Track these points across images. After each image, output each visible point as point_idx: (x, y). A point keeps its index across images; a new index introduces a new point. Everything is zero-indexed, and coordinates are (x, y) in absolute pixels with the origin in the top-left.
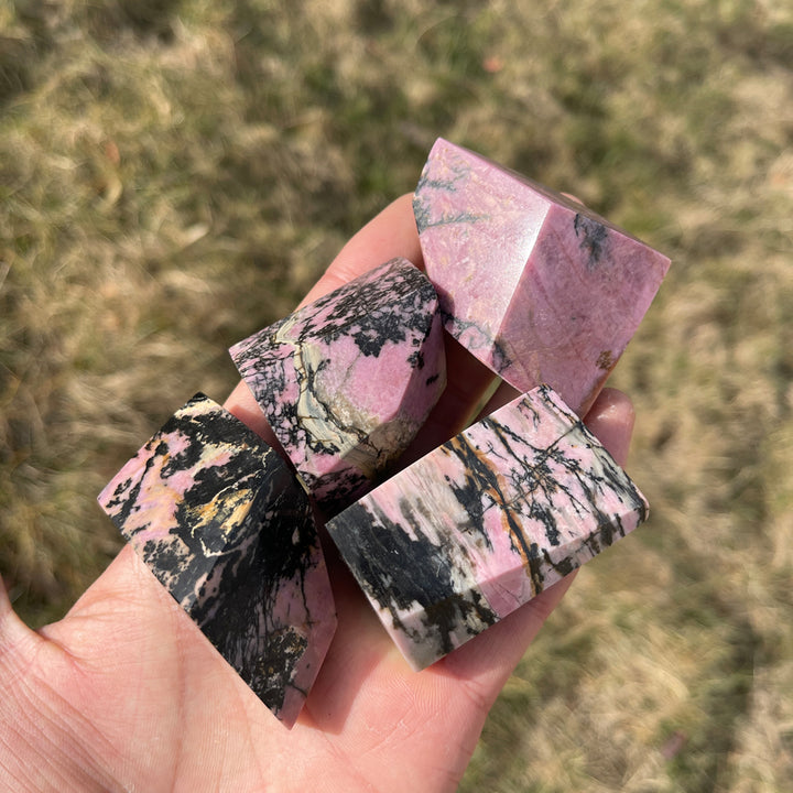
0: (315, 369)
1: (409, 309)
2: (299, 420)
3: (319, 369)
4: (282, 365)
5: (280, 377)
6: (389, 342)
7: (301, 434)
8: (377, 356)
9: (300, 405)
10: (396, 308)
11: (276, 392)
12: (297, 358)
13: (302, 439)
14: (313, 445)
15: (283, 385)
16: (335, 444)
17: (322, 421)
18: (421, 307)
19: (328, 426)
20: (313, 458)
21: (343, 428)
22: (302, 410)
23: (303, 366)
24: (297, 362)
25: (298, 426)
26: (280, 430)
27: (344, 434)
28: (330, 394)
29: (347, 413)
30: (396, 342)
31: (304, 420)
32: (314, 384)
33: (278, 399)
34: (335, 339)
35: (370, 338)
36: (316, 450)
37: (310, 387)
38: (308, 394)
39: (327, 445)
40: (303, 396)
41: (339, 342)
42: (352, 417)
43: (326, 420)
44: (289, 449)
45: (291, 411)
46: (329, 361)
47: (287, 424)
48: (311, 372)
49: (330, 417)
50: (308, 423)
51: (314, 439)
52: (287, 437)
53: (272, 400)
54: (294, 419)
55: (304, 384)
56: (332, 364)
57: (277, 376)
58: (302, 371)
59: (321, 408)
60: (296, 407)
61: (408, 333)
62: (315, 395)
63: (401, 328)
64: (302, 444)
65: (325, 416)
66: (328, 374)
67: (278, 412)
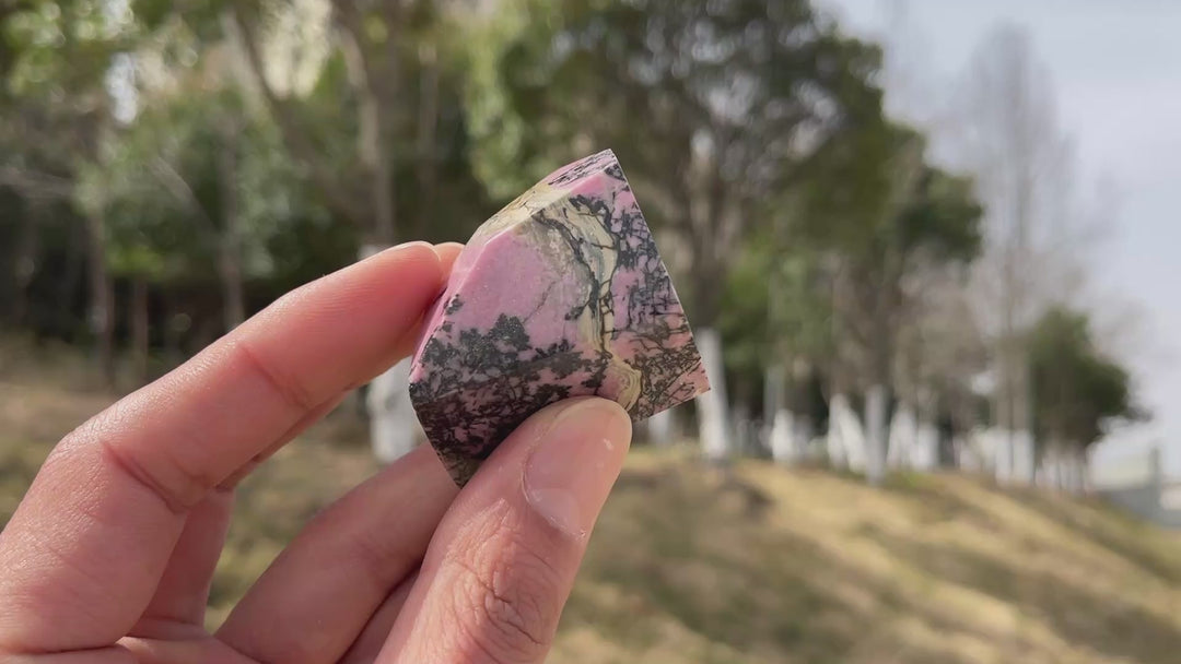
0: (587, 310)
1: (448, 374)
2: (616, 247)
3: (581, 309)
4: (630, 321)
5: (634, 306)
6: (482, 332)
7: (617, 228)
8: (502, 318)
9: (613, 265)
10: (466, 378)
11: (642, 286)
12: (609, 327)
13: (617, 220)
14: (603, 211)
15: (632, 295)
16: (574, 209)
17: (587, 239)
18: (433, 375)
19: (580, 232)
20: (606, 197)
21: (560, 227)
22: (610, 257)
23: (602, 315)
24: (610, 322)
25: (618, 239)
26: (644, 236)
27: (561, 220)
28: (572, 274)
29: (553, 245)
30: (474, 331)
31: (610, 245)
32: (590, 288)
33: (641, 277)
34: (555, 345)
35: (508, 343)
36: (601, 204)
37: (597, 286)
38: (601, 276)
39: (584, 209)
40: (606, 277)
41: (551, 342)
42: (547, 240)
43: (581, 241)
44: (635, 210)
45: (626, 259)
46: (567, 318)
47: (634, 242)
48: (593, 307)
49: (576, 245)
50: (606, 239)
51: (601, 219)
52: (636, 226)
53: (648, 275)
54: (624, 248)
55: (604, 290)
56: (564, 314)
57: (639, 307)
58: (605, 309)
59: (586, 256)
60: (619, 263)
61: (455, 342)
62: (592, 275)
63: (465, 349)
64: (617, 214)
65: (582, 247)
66: (571, 300)
67: (643, 260)
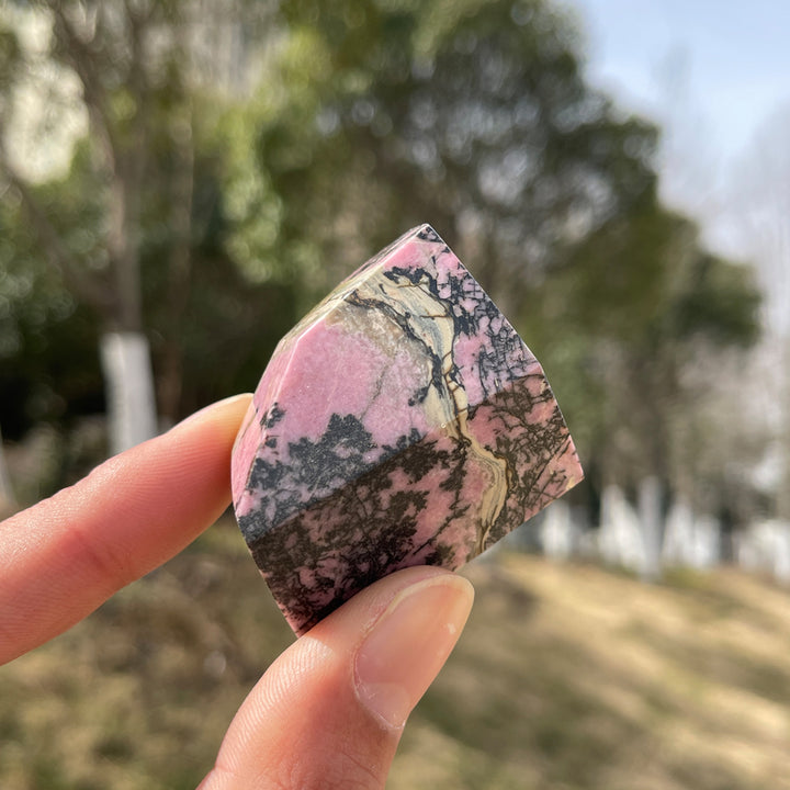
0: (433, 390)
1: (284, 497)
2: (449, 313)
3: (425, 391)
4: (486, 392)
5: (486, 373)
6: (314, 439)
7: (446, 293)
8: (334, 418)
9: (450, 334)
10: (306, 497)
11: (490, 350)
12: (462, 404)
13: (443, 286)
14: (425, 279)
15: (480, 362)
16: (391, 283)
17: (415, 313)
18: (265, 501)
19: (404, 306)
20: (425, 263)
21: (381, 305)
22: (446, 327)
23: (451, 392)
24: (463, 399)
25: (450, 304)
26: (479, 296)
27: (380, 297)
28: (405, 354)
29: (376, 326)
30: (304, 440)
31: (443, 314)
32: (431, 366)
33: (487, 341)
34: (403, 438)
35: (347, 446)
36: (421, 272)
37: (437, 362)
38: (440, 350)
39: (403, 280)
40: (447, 348)
41: (398, 435)
42: (368, 322)
43: (408, 315)
44: (461, 271)
45: (464, 325)
46: (411, 403)
47: (469, 305)
48: (438, 385)
49: (403, 321)
50: (436, 309)
51: (425, 288)
52: (466, 287)
53: (494, 338)
54: (459, 313)
55: (447, 365)
56: (406, 400)
57: (491, 374)
58: (453, 385)
59: (418, 331)
60: (457, 331)
61: (284, 458)
62: (429, 350)
63: (297, 463)
64: (442, 279)
65: (410, 321)
66: (410, 382)
67: (484, 322)
